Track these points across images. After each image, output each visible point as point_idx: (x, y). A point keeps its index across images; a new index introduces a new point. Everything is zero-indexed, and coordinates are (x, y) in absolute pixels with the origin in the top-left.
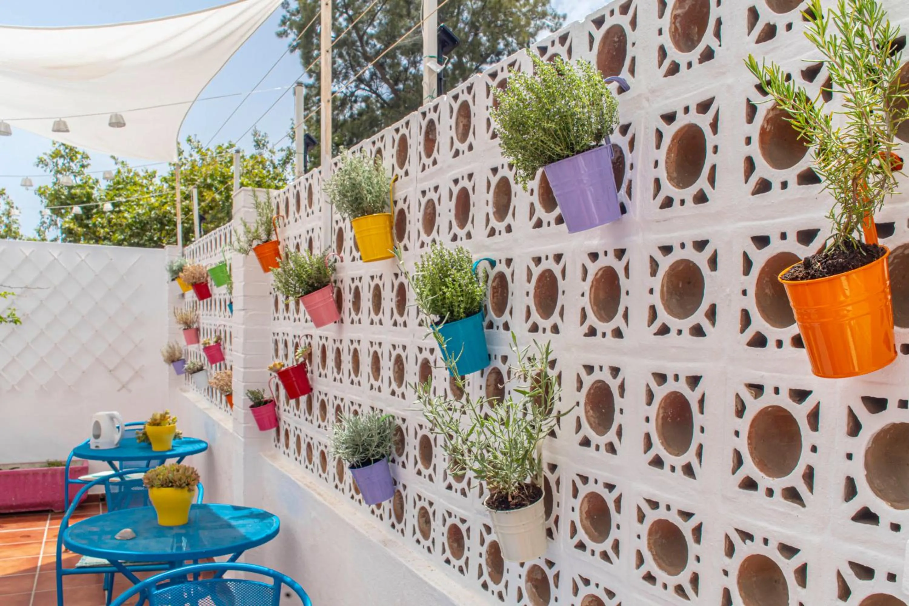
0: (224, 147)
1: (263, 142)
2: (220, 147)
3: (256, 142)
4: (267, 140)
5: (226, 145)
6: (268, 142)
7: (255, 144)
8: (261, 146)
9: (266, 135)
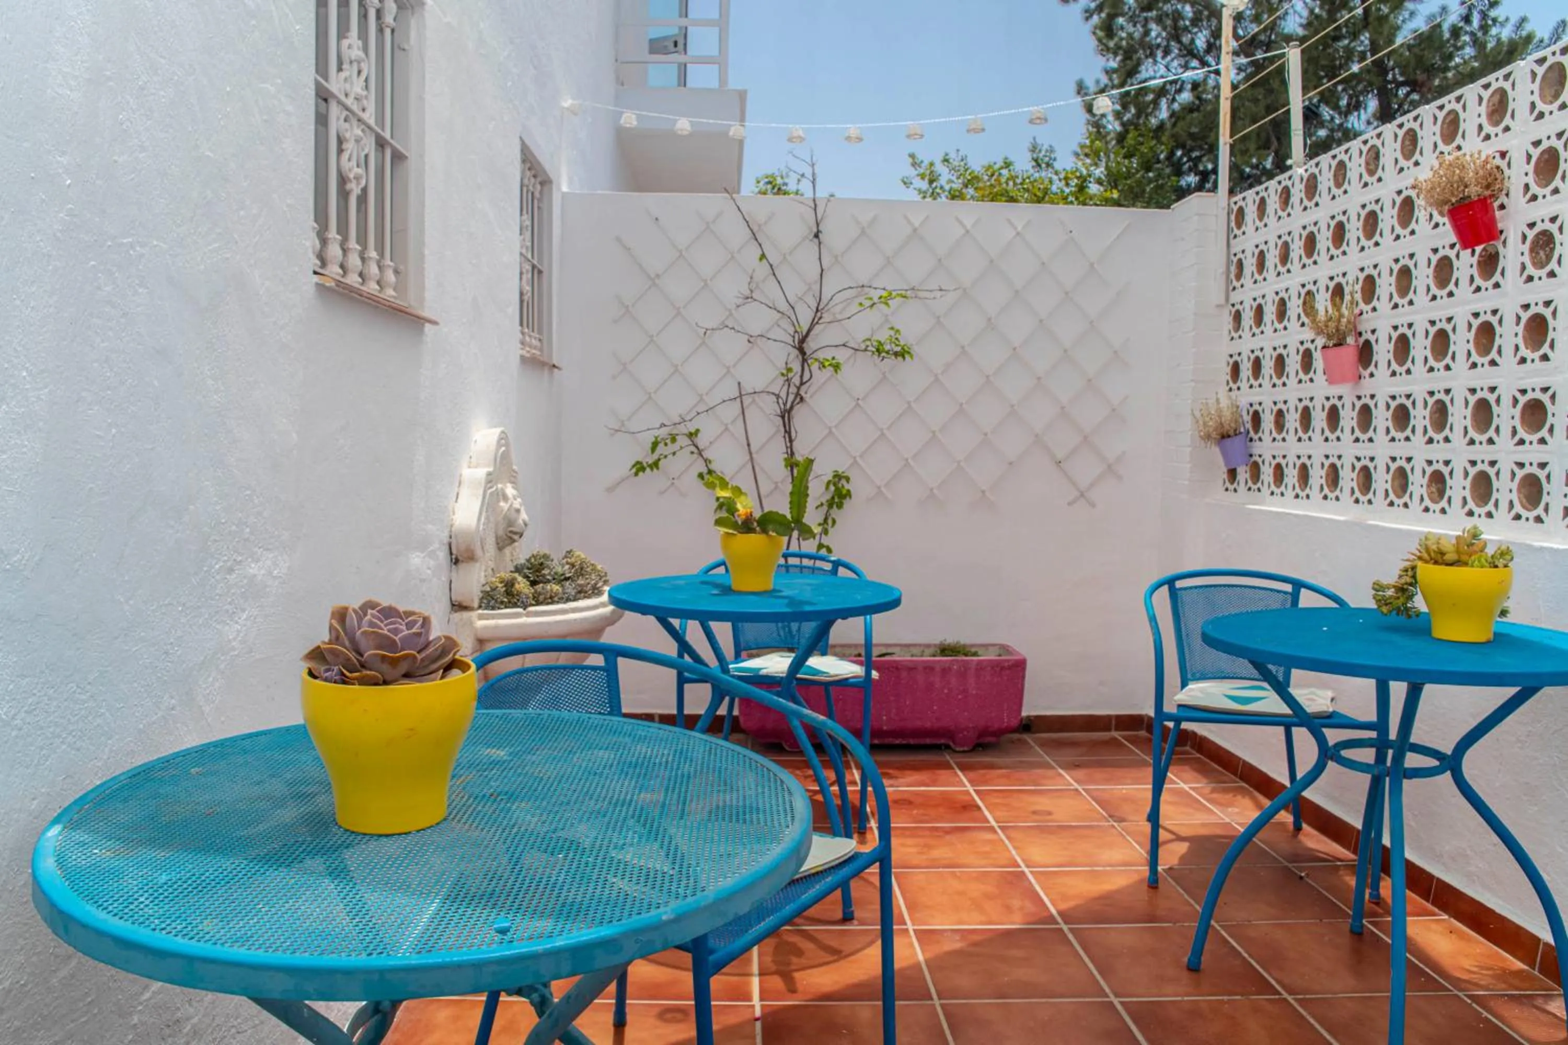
0: (997, 167)
1: (1047, 159)
2: (990, 167)
3: (1036, 160)
4: (1053, 156)
5: (1000, 163)
6: (1055, 159)
7: (1034, 163)
8: (1044, 165)
9: (1051, 150)
